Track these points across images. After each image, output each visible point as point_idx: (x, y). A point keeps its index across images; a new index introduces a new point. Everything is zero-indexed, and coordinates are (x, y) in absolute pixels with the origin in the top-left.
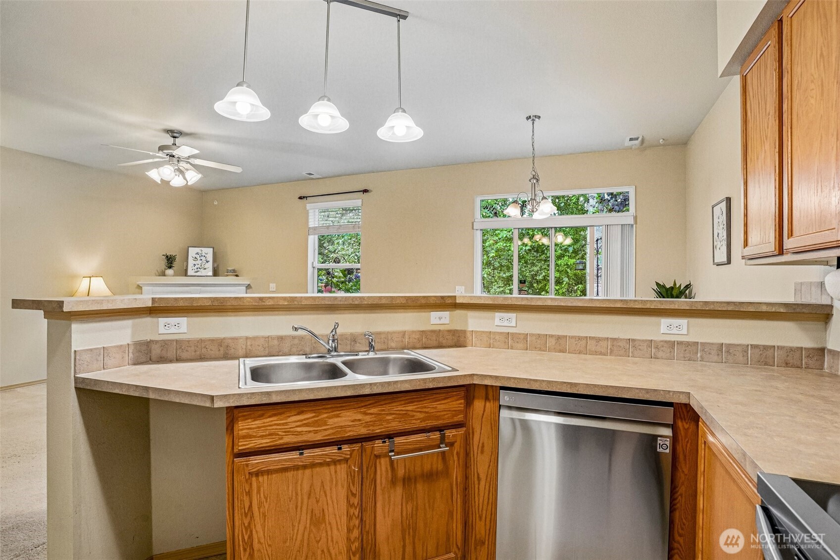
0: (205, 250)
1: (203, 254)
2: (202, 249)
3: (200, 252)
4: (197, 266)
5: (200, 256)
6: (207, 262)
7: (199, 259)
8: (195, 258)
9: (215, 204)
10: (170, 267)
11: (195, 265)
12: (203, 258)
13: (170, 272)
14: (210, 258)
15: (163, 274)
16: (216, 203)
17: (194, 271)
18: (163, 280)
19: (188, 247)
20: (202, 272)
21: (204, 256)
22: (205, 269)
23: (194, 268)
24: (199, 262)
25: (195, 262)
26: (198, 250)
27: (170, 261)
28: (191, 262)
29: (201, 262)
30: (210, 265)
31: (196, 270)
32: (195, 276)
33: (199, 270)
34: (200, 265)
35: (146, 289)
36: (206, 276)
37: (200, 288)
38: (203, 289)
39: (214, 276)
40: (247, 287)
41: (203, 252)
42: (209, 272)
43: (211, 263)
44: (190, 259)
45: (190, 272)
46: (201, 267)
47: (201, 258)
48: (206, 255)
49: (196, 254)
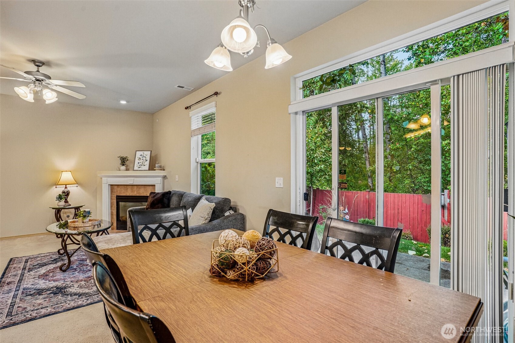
1: (144, 156)
3: (143, 154)
4: (140, 164)
5: (142, 157)
6: (146, 161)
8: (140, 158)
10: (123, 165)
13: (124, 168)
15: (120, 169)
17: (138, 167)
18: (118, 173)
19: (136, 151)
20: (143, 168)
22: (144, 165)
23: (138, 165)
25: (139, 161)
26: (141, 153)
27: (123, 161)
29: (142, 161)
32: (138, 170)
33: (141, 166)
34: (142, 163)
35: (104, 179)
36: (144, 170)
37: (134, 178)
38: (136, 179)
39: (149, 170)
40: (164, 178)
41: (145, 154)
42: (147, 167)
43: (148, 162)
44: (137, 159)
45: (136, 168)
46: (142, 164)
47: (143, 158)
48: (146, 156)
49: (140, 156)
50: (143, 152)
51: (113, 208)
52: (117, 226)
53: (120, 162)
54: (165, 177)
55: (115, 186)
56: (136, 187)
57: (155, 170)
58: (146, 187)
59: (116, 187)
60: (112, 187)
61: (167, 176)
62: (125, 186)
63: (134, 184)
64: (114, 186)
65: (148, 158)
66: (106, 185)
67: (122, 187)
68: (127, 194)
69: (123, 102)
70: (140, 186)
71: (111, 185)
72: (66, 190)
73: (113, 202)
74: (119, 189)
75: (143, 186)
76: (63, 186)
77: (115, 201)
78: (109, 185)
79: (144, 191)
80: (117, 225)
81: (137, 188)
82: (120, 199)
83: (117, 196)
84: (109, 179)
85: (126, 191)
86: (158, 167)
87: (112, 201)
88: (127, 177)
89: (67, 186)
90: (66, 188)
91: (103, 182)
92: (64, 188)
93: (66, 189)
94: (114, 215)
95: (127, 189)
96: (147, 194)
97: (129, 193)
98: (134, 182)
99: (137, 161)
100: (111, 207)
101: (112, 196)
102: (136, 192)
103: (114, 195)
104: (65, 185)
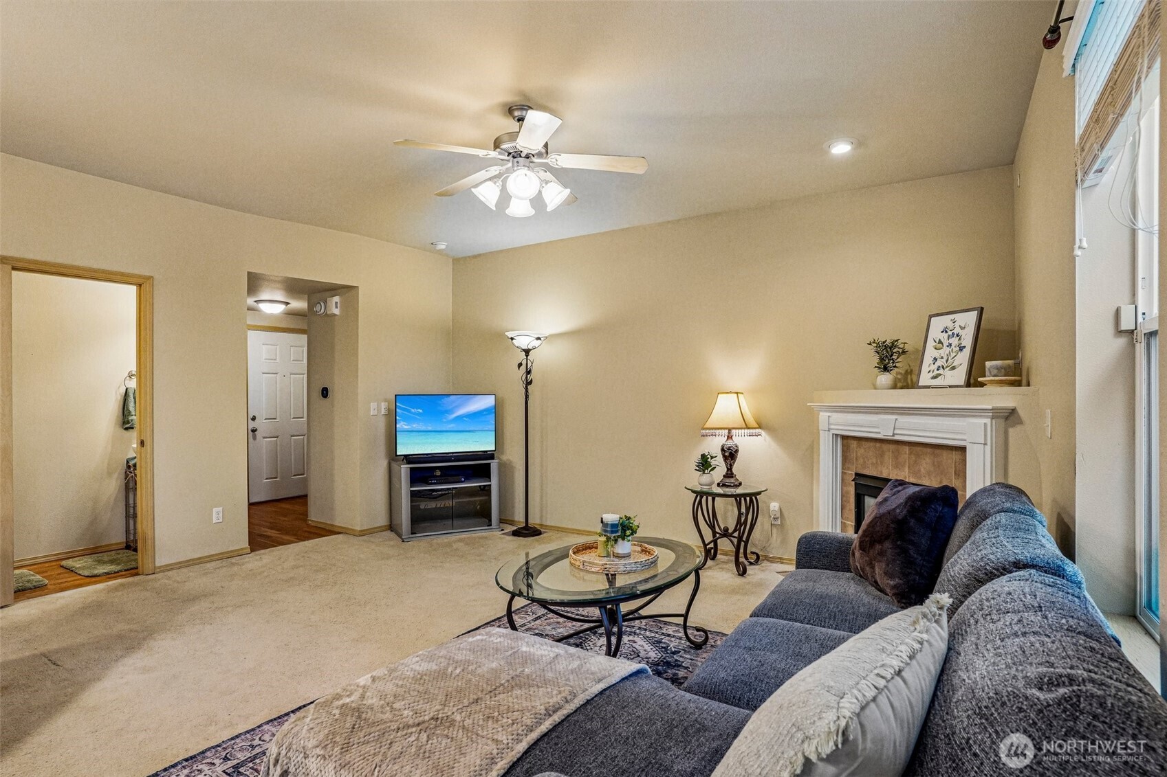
0: (960, 319)
1: (956, 331)
2: (956, 317)
3: (950, 325)
4: (939, 363)
5: (949, 336)
6: (961, 349)
7: (946, 343)
8: (940, 342)
10: (886, 369)
11: (935, 359)
12: (954, 341)
13: (885, 380)
14: (968, 337)
17: (931, 375)
19: (931, 317)
20: (948, 378)
21: (957, 335)
22: (953, 368)
23: (932, 367)
24: (945, 351)
25: (936, 354)
26: (945, 321)
27: (887, 355)
29: (948, 349)
30: (963, 359)
31: (936, 372)
32: (930, 388)
33: (941, 371)
34: (945, 358)
35: (823, 416)
36: (950, 387)
37: (894, 417)
38: (904, 420)
39: (965, 387)
40: (1007, 418)
41: (957, 325)
42: (959, 376)
43: (967, 352)
44: (930, 344)
45: (925, 379)
46: (945, 365)
47: (951, 341)
48: (962, 332)
49: (942, 332)
50: (953, 316)
51: (846, 511)
53: (875, 360)
54: (1009, 417)
55: (852, 442)
56: (906, 449)
57: (982, 385)
58: (938, 451)
59: (854, 444)
60: (845, 441)
61: (1021, 412)
62: (878, 445)
63: (897, 438)
64: (849, 442)
65: (968, 341)
66: (829, 435)
67: (869, 444)
68: (881, 472)
69: (841, 149)
70: (919, 449)
71: (844, 437)
72: (729, 444)
73: (847, 493)
74: (863, 451)
75: (929, 450)
76: (723, 431)
77: (852, 491)
78: (837, 435)
79: (931, 469)
81: (910, 454)
82: (864, 485)
83: (857, 474)
84: (836, 417)
86: (995, 372)
87: (845, 488)
88: (877, 413)
89: (734, 432)
90: (730, 437)
91: (820, 428)
92: (726, 437)
93: (730, 441)
96: (941, 482)
98: (896, 432)
99: (930, 352)
100: (843, 508)
101: (845, 473)
102: (907, 467)
103: (849, 469)
104: (727, 431)
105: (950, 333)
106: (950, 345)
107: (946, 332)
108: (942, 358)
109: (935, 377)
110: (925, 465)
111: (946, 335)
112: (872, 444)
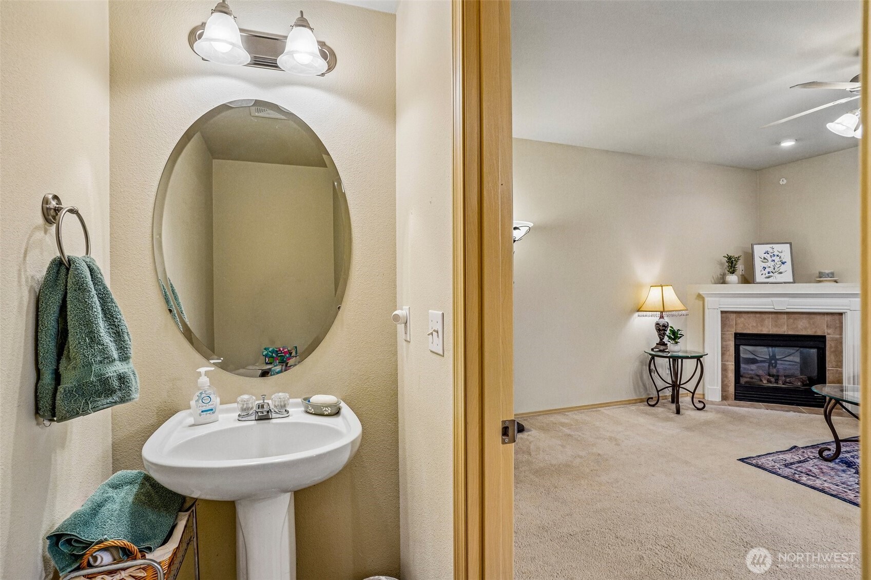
0: (777, 248)
1: (776, 253)
2: (774, 246)
3: (771, 251)
4: (766, 271)
5: (771, 256)
6: (783, 263)
7: (770, 259)
8: (765, 258)
9: (781, 182)
10: (733, 272)
11: (765, 268)
12: (777, 259)
13: (733, 278)
14: (787, 257)
15: (723, 281)
16: (783, 182)
17: (764, 276)
18: (721, 288)
19: (753, 244)
20: (778, 278)
21: (778, 256)
22: (781, 273)
23: (764, 272)
24: (771, 264)
25: (764, 265)
26: (767, 247)
27: (731, 264)
28: (758, 265)
29: (773, 263)
30: (788, 267)
31: (767, 275)
32: (767, 283)
33: (771, 274)
34: (772, 267)
35: (710, 300)
36: (785, 283)
37: (786, 299)
38: (794, 300)
39: (794, 282)
41: (776, 250)
42: (787, 277)
44: (757, 260)
45: (759, 277)
46: (774, 271)
47: (773, 258)
48: (780, 255)
49: (765, 253)
50: (771, 246)
51: (726, 357)
52: (735, 393)
53: (725, 266)
55: (732, 315)
56: (785, 316)
58: (813, 316)
59: (733, 316)
60: (724, 315)
62: (758, 315)
63: (787, 310)
64: (729, 315)
65: (787, 259)
66: (715, 312)
67: (749, 315)
68: (761, 330)
70: (796, 316)
71: (723, 313)
72: (662, 322)
73: (727, 345)
74: (743, 319)
75: (805, 316)
77: (731, 344)
79: (808, 326)
80: (735, 390)
81: (789, 319)
82: (742, 339)
83: (736, 334)
84: (726, 300)
85: (759, 324)
87: (724, 343)
89: (664, 313)
90: (662, 317)
91: (707, 307)
92: (659, 317)
93: (662, 320)
94: (729, 372)
95: (763, 320)
96: (815, 332)
97: (768, 328)
98: (788, 307)
100: (723, 354)
101: (724, 334)
102: (786, 326)
103: (728, 331)
104: (659, 313)
105: (772, 254)
106: (774, 260)
107: (768, 254)
108: (770, 267)
109: (769, 277)
110: (801, 324)
111: (769, 255)
112: (752, 315)
